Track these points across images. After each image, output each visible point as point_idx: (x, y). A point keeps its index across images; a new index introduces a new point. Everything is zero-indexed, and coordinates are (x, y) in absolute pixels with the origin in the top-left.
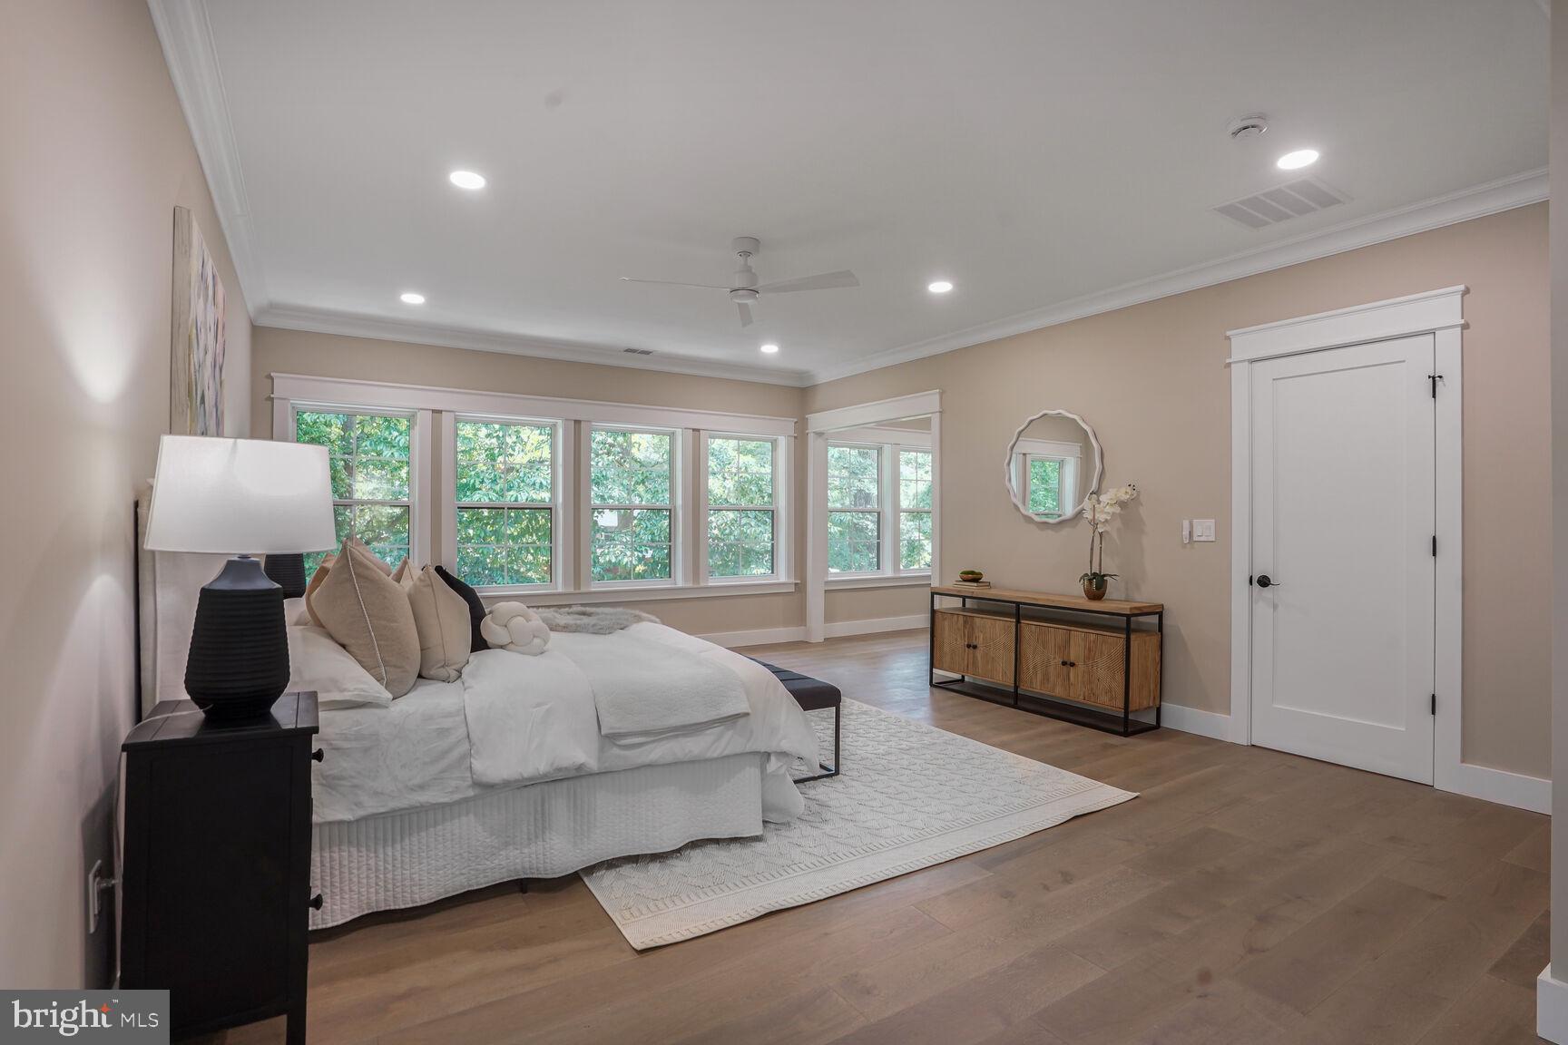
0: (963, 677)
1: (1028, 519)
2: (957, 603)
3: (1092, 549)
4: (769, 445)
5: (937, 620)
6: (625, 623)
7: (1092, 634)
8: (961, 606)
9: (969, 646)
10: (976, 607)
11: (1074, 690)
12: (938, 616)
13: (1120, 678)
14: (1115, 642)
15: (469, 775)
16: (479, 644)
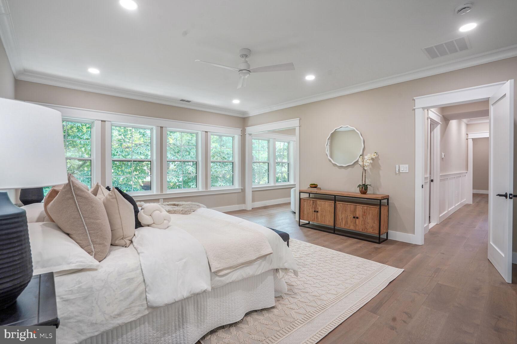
0: (309, 222)
1: (335, 165)
2: (307, 195)
3: (363, 176)
4: (231, 138)
5: (301, 202)
6: (195, 209)
7: (365, 207)
8: (308, 196)
9: (315, 211)
10: (313, 197)
11: (359, 228)
12: (302, 201)
13: (377, 222)
14: (374, 210)
15: (146, 303)
16: (138, 224)
